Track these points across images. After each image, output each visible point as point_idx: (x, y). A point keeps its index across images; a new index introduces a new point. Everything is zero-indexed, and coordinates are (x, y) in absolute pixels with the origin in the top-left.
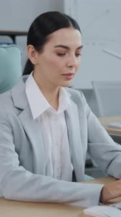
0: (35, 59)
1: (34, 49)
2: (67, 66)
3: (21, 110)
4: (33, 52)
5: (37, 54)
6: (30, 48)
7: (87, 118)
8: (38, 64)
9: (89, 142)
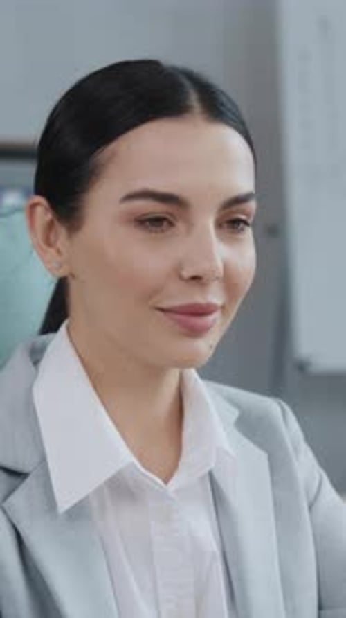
0: (59, 252)
1: (49, 216)
2: (181, 278)
3: (17, 475)
4: (50, 226)
5: (62, 231)
6: (39, 210)
7: (310, 507)
8: (73, 276)
9: (320, 608)
